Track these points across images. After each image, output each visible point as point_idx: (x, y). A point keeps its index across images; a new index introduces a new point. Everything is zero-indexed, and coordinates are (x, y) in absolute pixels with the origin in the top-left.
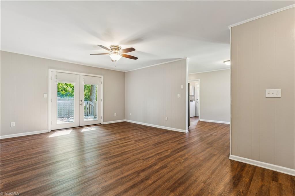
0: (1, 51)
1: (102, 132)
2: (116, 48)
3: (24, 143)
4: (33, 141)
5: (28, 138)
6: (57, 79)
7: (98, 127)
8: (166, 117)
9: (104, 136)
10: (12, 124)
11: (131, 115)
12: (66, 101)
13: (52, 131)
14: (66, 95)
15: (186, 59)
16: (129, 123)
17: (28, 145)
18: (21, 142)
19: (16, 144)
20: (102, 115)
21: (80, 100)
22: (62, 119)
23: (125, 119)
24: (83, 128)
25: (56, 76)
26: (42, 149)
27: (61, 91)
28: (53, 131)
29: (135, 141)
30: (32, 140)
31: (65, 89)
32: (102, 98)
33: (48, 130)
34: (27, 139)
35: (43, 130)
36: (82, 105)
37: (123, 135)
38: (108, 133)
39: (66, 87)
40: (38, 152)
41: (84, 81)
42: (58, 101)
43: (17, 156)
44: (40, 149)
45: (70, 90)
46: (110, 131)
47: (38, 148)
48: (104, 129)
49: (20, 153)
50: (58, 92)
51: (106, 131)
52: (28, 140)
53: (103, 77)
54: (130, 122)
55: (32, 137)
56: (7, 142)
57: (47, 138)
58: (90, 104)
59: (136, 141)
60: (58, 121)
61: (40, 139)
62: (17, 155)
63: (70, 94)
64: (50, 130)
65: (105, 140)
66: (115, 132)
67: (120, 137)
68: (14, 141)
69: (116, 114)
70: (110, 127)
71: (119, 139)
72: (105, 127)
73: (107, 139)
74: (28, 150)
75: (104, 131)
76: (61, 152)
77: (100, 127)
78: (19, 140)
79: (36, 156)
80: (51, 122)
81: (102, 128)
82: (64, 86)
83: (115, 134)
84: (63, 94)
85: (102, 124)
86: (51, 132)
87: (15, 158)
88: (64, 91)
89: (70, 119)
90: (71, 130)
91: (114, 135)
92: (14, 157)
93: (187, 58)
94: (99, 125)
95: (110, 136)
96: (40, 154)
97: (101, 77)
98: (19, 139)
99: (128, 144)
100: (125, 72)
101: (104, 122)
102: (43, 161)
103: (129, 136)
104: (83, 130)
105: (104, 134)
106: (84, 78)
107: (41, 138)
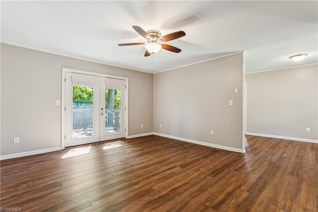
0: (1, 43)
1: (129, 150)
2: (155, 35)
3: (29, 167)
4: (41, 163)
5: (36, 160)
6: (72, 81)
7: (122, 142)
8: (212, 131)
9: (134, 157)
10: (15, 141)
11: (161, 126)
12: (82, 109)
13: (66, 148)
14: (81, 103)
15: (242, 53)
16: (159, 137)
17: (34, 170)
18: (25, 167)
19: (19, 169)
20: (127, 127)
21: (101, 108)
22: (78, 131)
23: (152, 132)
24: (104, 144)
25: (72, 77)
26: (53, 180)
27: (76, 97)
28: (68, 148)
29: (180, 166)
30: (39, 162)
31: (80, 96)
32: (127, 106)
33: (60, 147)
34: (34, 161)
35: (55, 147)
36: (103, 114)
37: (159, 156)
38: (138, 153)
39: (81, 94)
40: (46, 186)
41: (105, 84)
42: (74, 109)
43: (16, 193)
44: (49, 179)
45: (85, 96)
46: (140, 148)
47: (46, 178)
48: (131, 146)
49: (20, 188)
50: (73, 99)
51: (134, 149)
52: (35, 163)
53: (127, 79)
54: (160, 135)
55: (40, 157)
56: (7, 166)
57: (59, 160)
58: (109, 113)
59: (182, 166)
60: (73, 133)
61: (50, 161)
62: (16, 190)
63: (86, 101)
64: (63, 148)
65: (138, 164)
66: (146, 150)
67: (157, 160)
68: (16, 165)
69: (143, 125)
70: (137, 142)
71: (156, 163)
72: (131, 142)
73: (140, 162)
74: (33, 180)
75: (132, 149)
76: (80, 188)
77: (125, 143)
78: (23, 162)
79: (42, 194)
80: (65, 136)
81: (128, 144)
82: (79, 93)
83: (147, 153)
84: (78, 101)
85: (127, 138)
86: (64, 149)
87: (11, 197)
88: (79, 98)
89: (87, 130)
90: (89, 147)
91: (147, 156)
92: (9, 197)
93: (244, 51)
94: (123, 139)
95: (142, 157)
96: (49, 191)
97: (125, 80)
98: (24, 160)
99: (172, 173)
100: (152, 75)
101: (128, 136)
102: (52, 208)
103: (168, 157)
104: (106, 147)
105: (133, 154)
106: (105, 81)
107: (52, 160)
